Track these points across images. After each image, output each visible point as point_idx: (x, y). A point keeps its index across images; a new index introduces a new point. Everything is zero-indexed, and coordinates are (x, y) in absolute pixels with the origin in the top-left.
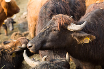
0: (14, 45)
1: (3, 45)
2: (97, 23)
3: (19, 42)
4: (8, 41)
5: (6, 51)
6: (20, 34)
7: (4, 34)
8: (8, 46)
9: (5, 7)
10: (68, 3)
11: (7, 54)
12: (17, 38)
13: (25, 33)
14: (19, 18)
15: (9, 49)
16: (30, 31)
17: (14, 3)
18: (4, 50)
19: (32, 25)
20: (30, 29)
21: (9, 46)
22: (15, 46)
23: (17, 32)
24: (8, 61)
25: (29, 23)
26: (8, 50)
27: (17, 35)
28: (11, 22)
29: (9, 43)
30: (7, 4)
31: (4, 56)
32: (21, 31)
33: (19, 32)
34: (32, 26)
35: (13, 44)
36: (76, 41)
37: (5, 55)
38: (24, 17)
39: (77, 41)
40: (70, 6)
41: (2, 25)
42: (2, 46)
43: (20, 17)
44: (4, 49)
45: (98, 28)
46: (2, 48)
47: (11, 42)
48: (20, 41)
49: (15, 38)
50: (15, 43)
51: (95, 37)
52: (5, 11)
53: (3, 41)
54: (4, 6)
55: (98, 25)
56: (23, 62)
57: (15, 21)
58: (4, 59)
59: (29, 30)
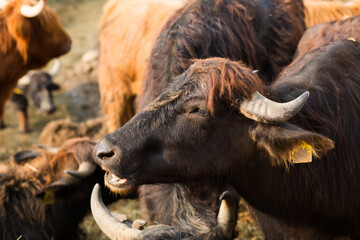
0: (52, 165)
1: (13, 164)
2: (338, 89)
3: (69, 155)
4: (30, 152)
5: (24, 185)
6: (71, 128)
7: (15, 126)
8: (32, 168)
9: (19, 35)
10: (250, 19)
11: (28, 196)
12: (62, 141)
13: (90, 122)
14: (70, 73)
15: (34, 179)
16: (105, 117)
17: (53, 19)
18: (18, 183)
19: (113, 96)
20: (106, 112)
21: (35, 170)
22: (55, 169)
23: (60, 122)
24: (31, 222)
25: (103, 91)
26: (31, 183)
27: (63, 132)
28: (44, 86)
29: (33, 157)
30: (28, 24)
31: (17, 202)
32: (75, 118)
33: (68, 121)
34: (113, 100)
35: (48, 160)
36: (268, 153)
37: (19, 199)
38: (87, 68)
39: (271, 153)
40: (257, 31)
41: (11, 96)
42: (11, 170)
43: (71, 67)
44: (17, 178)
45: (341, 107)
46: (11, 174)
47: (41, 156)
48: (73, 151)
49: (54, 140)
50: (54, 160)
51: (331, 144)
52: (22, 46)
53: (12, 152)
54: (17, 30)
55: (340, 95)
56: (81, 226)
57: (57, 80)
58: (17, 215)
59: (102, 115)
